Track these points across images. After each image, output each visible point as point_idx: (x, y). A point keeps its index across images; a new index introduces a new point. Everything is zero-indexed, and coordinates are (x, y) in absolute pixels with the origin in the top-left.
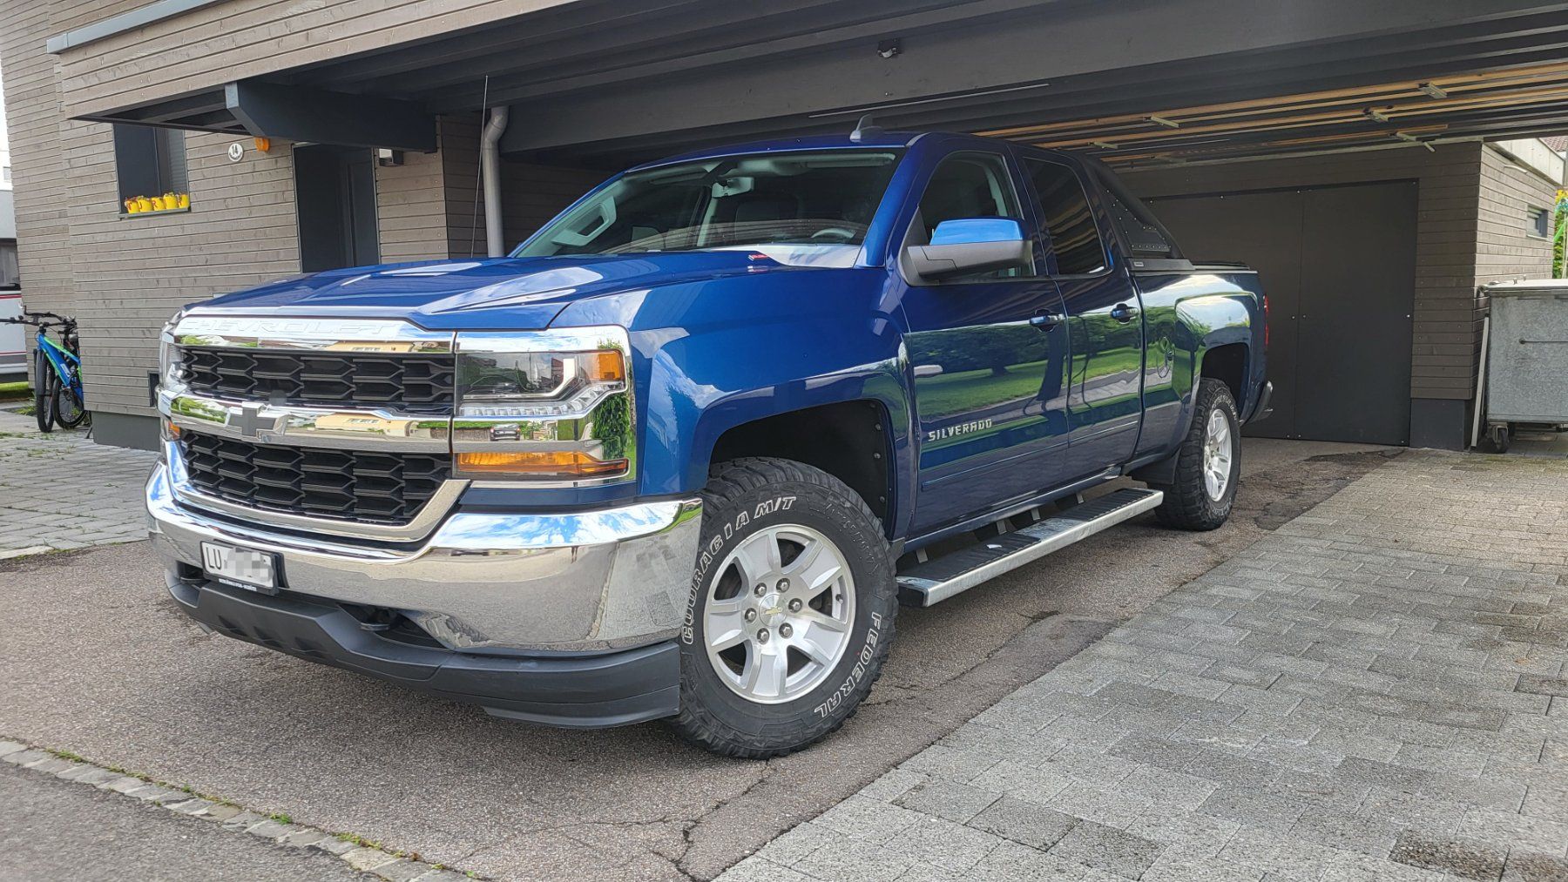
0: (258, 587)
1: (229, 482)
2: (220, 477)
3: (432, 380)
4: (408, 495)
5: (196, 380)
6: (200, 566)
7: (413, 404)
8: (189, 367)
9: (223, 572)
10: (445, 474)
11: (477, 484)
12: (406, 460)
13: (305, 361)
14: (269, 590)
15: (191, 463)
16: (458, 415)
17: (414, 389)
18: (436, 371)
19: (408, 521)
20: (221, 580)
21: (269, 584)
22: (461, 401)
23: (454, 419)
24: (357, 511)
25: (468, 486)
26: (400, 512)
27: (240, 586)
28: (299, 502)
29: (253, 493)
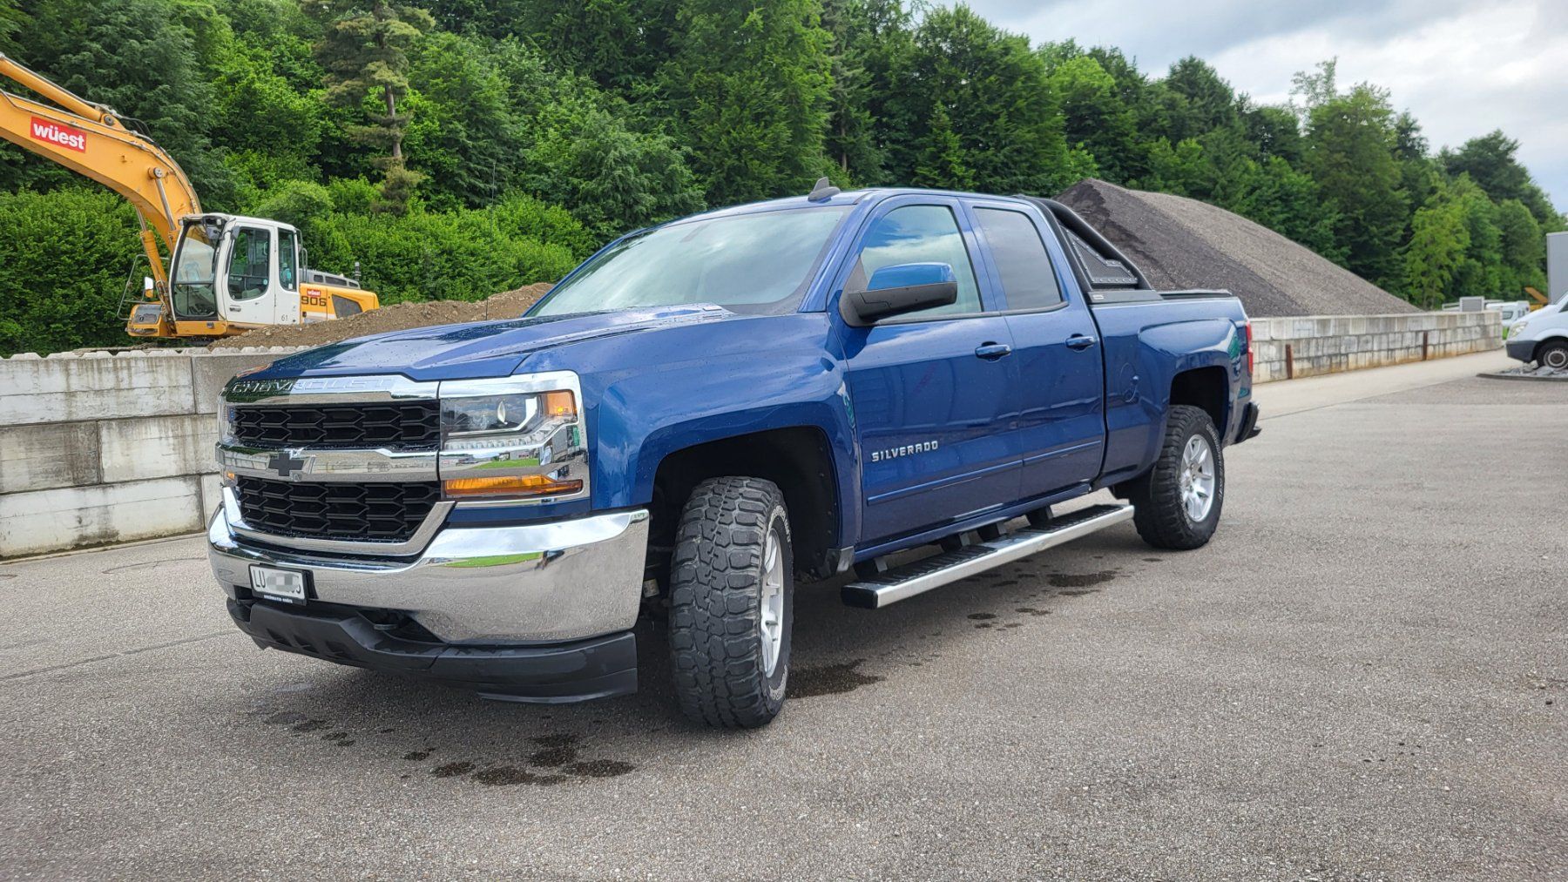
0: (293, 599)
1: (273, 517)
2: (265, 514)
3: (423, 422)
4: (408, 518)
5: (246, 435)
6: (249, 587)
7: (409, 442)
8: (239, 423)
9: (268, 590)
10: (437, 498)
11: (461, 505)
12: (406, 488)
13: (326, 413)
14: (302, 601)
15: (243, 504)
16: (443, 449)
17: (411, 431)
18: (428, 414)
19: (407, 539)
20: (266, 597)
21: (302, 596)
22: (447, 439)
23: (441, 453)
24: (370, 533)
25: (454, 506)
26: (403, 532)
27: (280, 600)
28: (325, 529)
29: (290, 525)
